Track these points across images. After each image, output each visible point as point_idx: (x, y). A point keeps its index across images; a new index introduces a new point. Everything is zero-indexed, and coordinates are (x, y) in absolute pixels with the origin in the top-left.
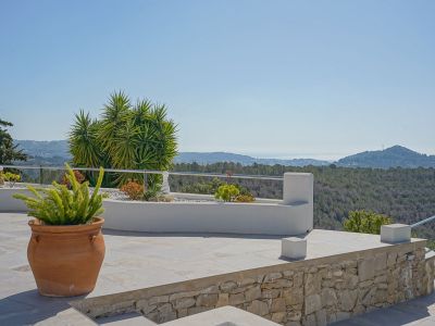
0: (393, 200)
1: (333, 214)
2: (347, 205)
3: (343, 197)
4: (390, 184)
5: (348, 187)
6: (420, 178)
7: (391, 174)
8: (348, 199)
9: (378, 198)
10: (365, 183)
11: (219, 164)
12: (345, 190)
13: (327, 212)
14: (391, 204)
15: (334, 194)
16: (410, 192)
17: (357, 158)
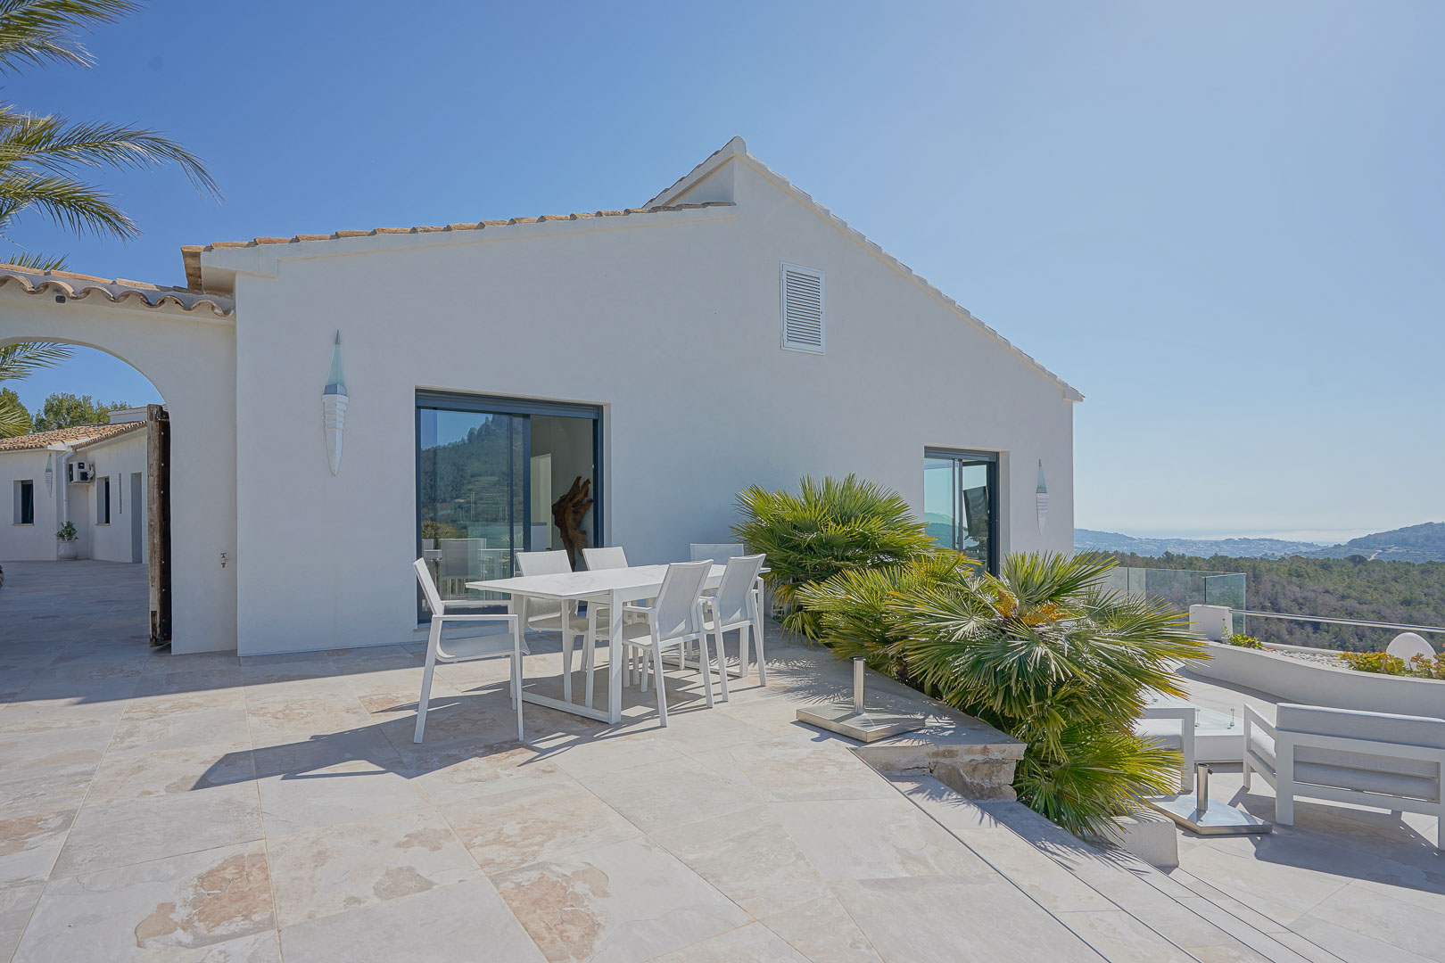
17: (1402, 537)
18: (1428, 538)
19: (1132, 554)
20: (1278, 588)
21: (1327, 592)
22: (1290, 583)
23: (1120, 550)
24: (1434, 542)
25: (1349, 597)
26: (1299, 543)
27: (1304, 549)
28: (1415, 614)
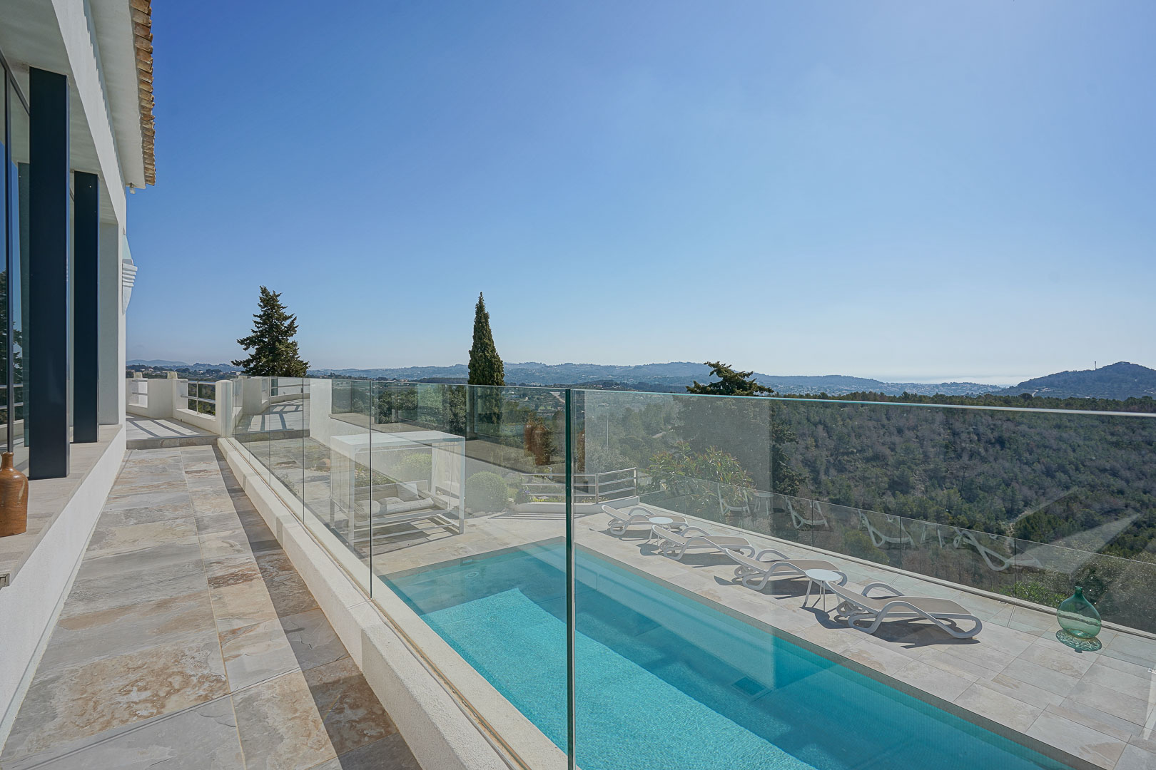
1: (1038, 467)
2: (1062, 454)
9: (1116, 445)
11: (854, 395)
14: (1142, 454)
15: (1037, 438)
17: (1050, 381)
18: (1065, 381)
19: (881, 393)
21: (1008, 420)
24: (1069, 384)
25: (1022, 423)
26: (988, 386)
27: (991, 390)
28: (1065, 435)
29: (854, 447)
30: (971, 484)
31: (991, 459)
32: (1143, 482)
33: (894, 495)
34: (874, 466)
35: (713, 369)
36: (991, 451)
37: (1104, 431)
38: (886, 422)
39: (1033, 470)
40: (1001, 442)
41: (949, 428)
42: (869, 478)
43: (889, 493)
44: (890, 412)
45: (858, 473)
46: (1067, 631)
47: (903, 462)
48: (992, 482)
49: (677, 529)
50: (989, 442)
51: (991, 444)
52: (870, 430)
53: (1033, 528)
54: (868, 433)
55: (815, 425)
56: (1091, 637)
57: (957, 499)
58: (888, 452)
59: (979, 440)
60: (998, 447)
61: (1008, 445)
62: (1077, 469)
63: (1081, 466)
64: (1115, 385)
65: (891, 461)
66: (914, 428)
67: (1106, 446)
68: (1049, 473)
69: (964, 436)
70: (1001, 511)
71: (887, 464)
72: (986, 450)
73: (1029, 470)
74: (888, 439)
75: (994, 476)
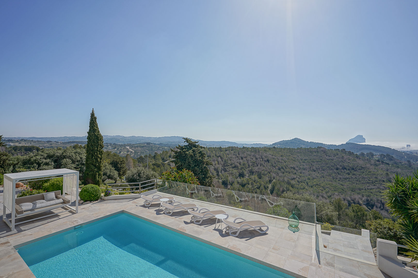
0: (301, 161)
1: (277, 167)
2: (282, 164)
3: (280, 161)
4: (299, 155)
5: (282, 156)
6: (311, 152)
7: (299, 150)
8: (283, 161)
9: (294, 161)
10: (288, 154)
11: (229, 147)
12: (281, 157)
13: (274, 167)
14: (300, 163)
15: (277, 159)
16: (307, 158)
19: (237, 147)
20: (262, 154)
21: (270, 154)
22: (264, 153)
23: (235, 146)
27: (266, 146)
28: (283, 158)
29: (229, 164)
30: (260, 173)
31: (266, 166)
32: (300, 170)
33: (240, 178)
34: (235, 169)
35: (185, 140)
36: (265, 163)
37: (292, 157)
38: (238, 156)
39: (276, 168)
40: (268, 161)
41: (255, 157)
42: (233, 173)
43: (239, 177)
44: (239, 153)
45: (230, 172)
46: (291, 226)
47: (243, 168)
48: (266, 173)
49: (171, 202)
50: (265, 161)
51: (266, 161)
52: (234, 158)
53: (275, 185)
54: (233, 159)
55: (218, 157)
56: (297, 227)
57: (257, 178)
58: (238, 165)
59: (263, 160)
60: (267, 162)
61: (270, 162)
62: (286, 168)
63: (287, 167)
64: (295, 144)
65: (240, 167)
66: (246, 157)
67: (292, 161)
68: (279, 169)
69: (259, 159)
70: (268, 181)
71: (238, 169)
72: (264, 163)
73: (275, 168)
74: (239, 161)
75: (266, 171)
